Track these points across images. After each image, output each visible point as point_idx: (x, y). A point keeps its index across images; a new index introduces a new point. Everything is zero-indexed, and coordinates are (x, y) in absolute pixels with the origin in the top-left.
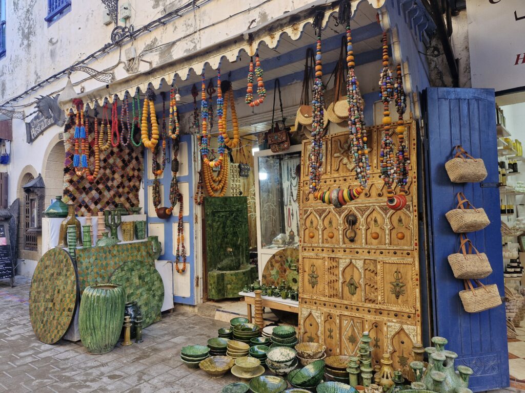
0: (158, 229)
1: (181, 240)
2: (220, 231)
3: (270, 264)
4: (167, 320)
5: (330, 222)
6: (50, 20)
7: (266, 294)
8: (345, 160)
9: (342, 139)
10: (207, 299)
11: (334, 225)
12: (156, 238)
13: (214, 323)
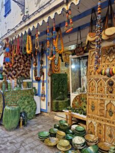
0: (36, 85)
1: (43, 89)
2: (57, 86)
3: (75, 99)
4: (37, 117)
5: (101, 84)
6: (5, 16)
7: (73, 111)
8: (108, 58)
9: (107, 49)
10: (52, 110)
11: (103, 85)
12: (35, 88)
13: (54, 120)
